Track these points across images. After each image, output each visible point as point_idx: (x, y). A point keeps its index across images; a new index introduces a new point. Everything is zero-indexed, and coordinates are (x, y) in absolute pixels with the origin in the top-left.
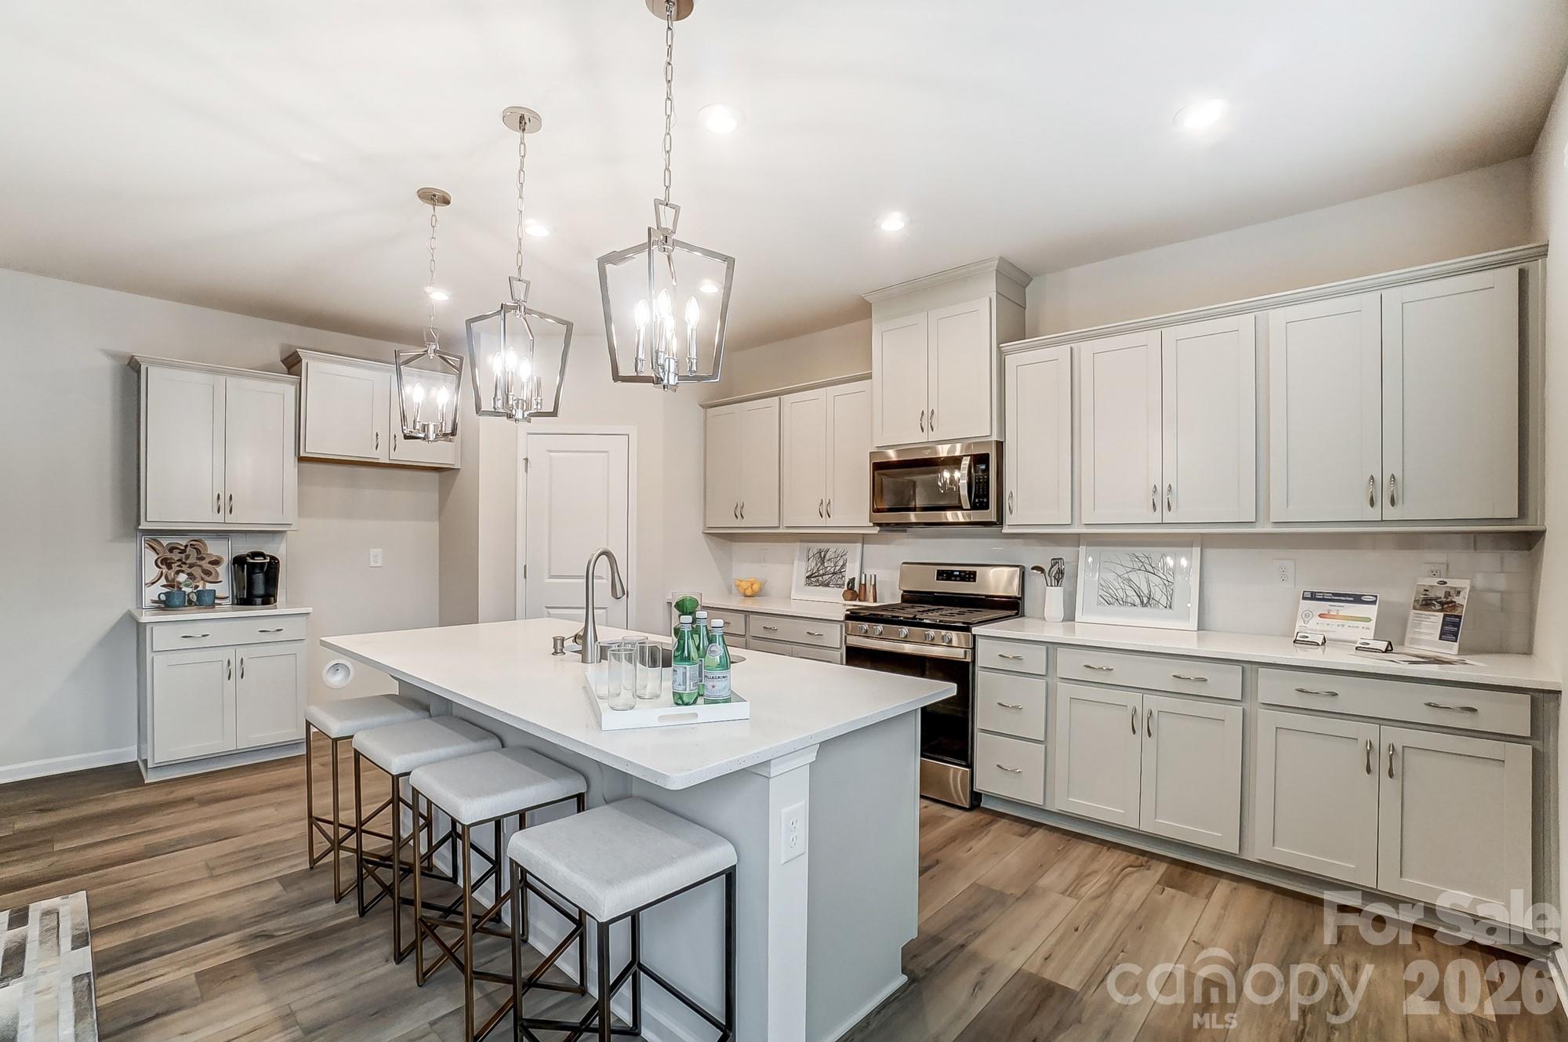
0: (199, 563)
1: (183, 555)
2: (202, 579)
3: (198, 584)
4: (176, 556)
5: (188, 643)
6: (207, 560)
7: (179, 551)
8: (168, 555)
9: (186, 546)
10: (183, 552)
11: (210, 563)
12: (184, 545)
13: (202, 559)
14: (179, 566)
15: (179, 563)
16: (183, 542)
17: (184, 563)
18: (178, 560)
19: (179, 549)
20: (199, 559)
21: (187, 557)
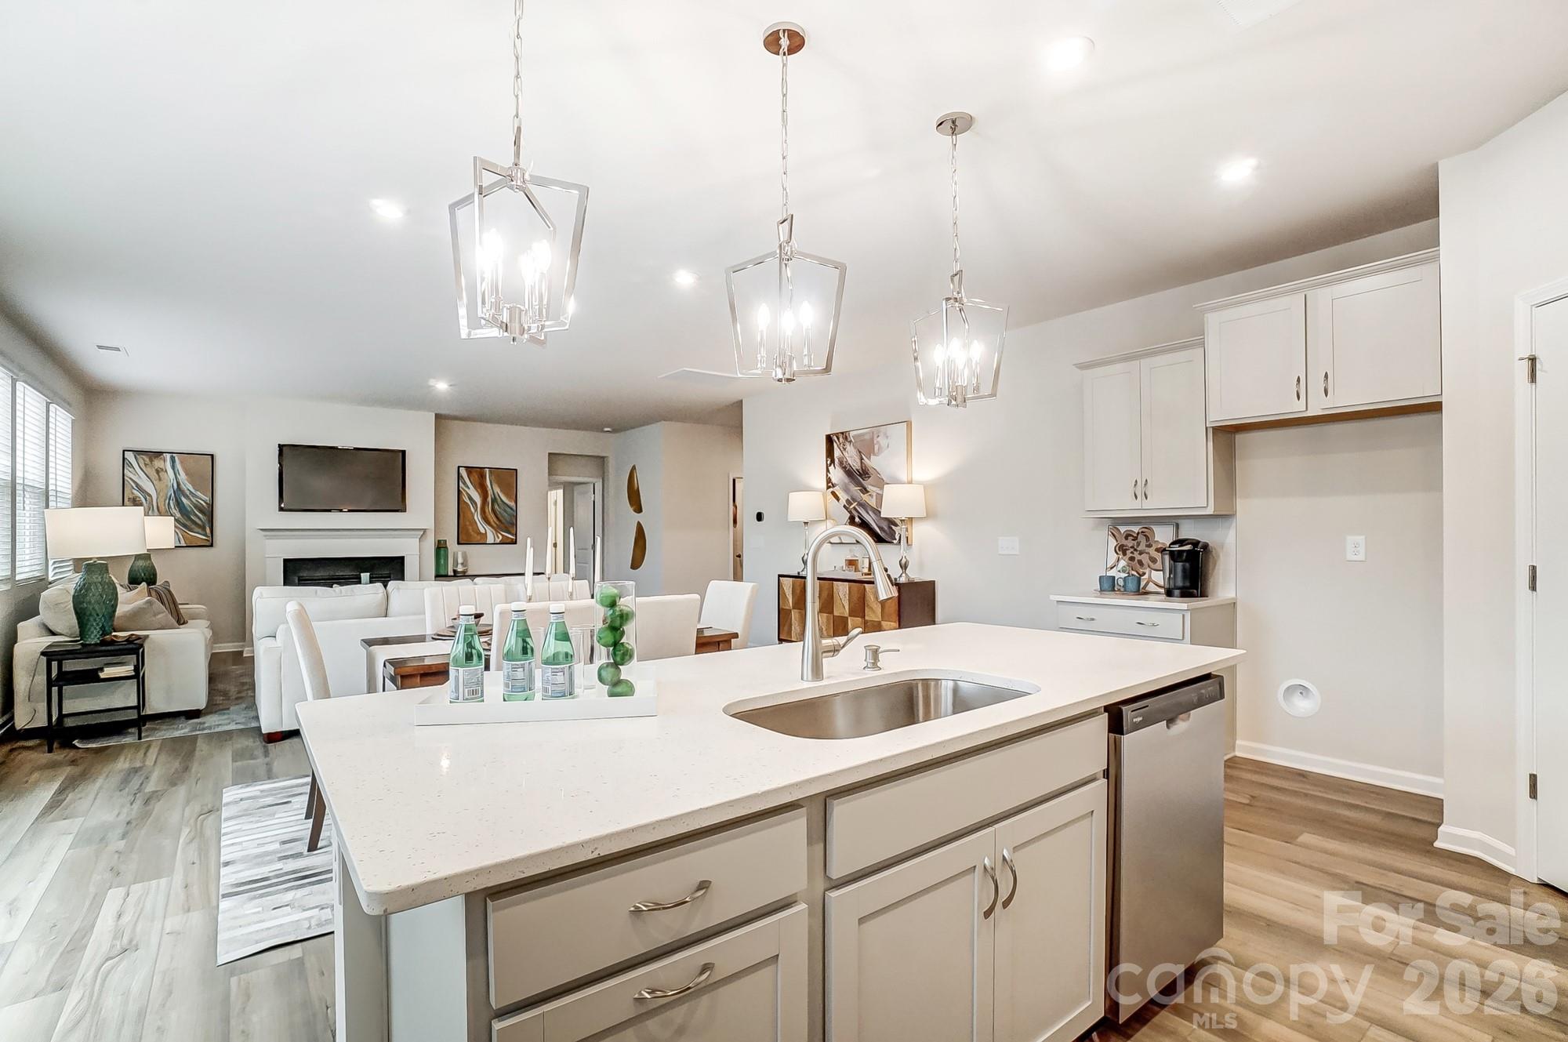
0: (1148, 550)
1: (1135, 542)
2: (1149, 566)
3: (1144, 571)
4: (1130, 543)
5: (1081, 625)
6: (1154, 547)
7: (1132, 538)
8: (1124, 542)
9: (1138, 533)
10: (1135, 539)
11: (1157, 550)
12: (1137, 532)
13: (1149, 546)
14: (1132, 553)
15: (1132, 550)
16: (1136, 529)
17: (1136, 550)
18: (1132, 547)
19: (1133, 536)
20: (1147, 546)
21: (1138, 544)
